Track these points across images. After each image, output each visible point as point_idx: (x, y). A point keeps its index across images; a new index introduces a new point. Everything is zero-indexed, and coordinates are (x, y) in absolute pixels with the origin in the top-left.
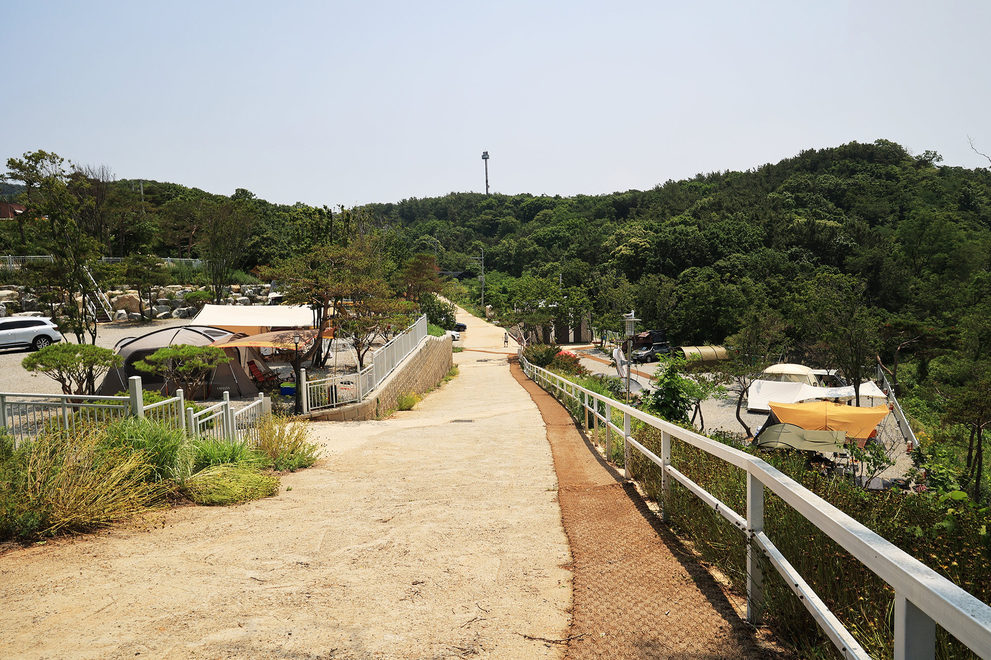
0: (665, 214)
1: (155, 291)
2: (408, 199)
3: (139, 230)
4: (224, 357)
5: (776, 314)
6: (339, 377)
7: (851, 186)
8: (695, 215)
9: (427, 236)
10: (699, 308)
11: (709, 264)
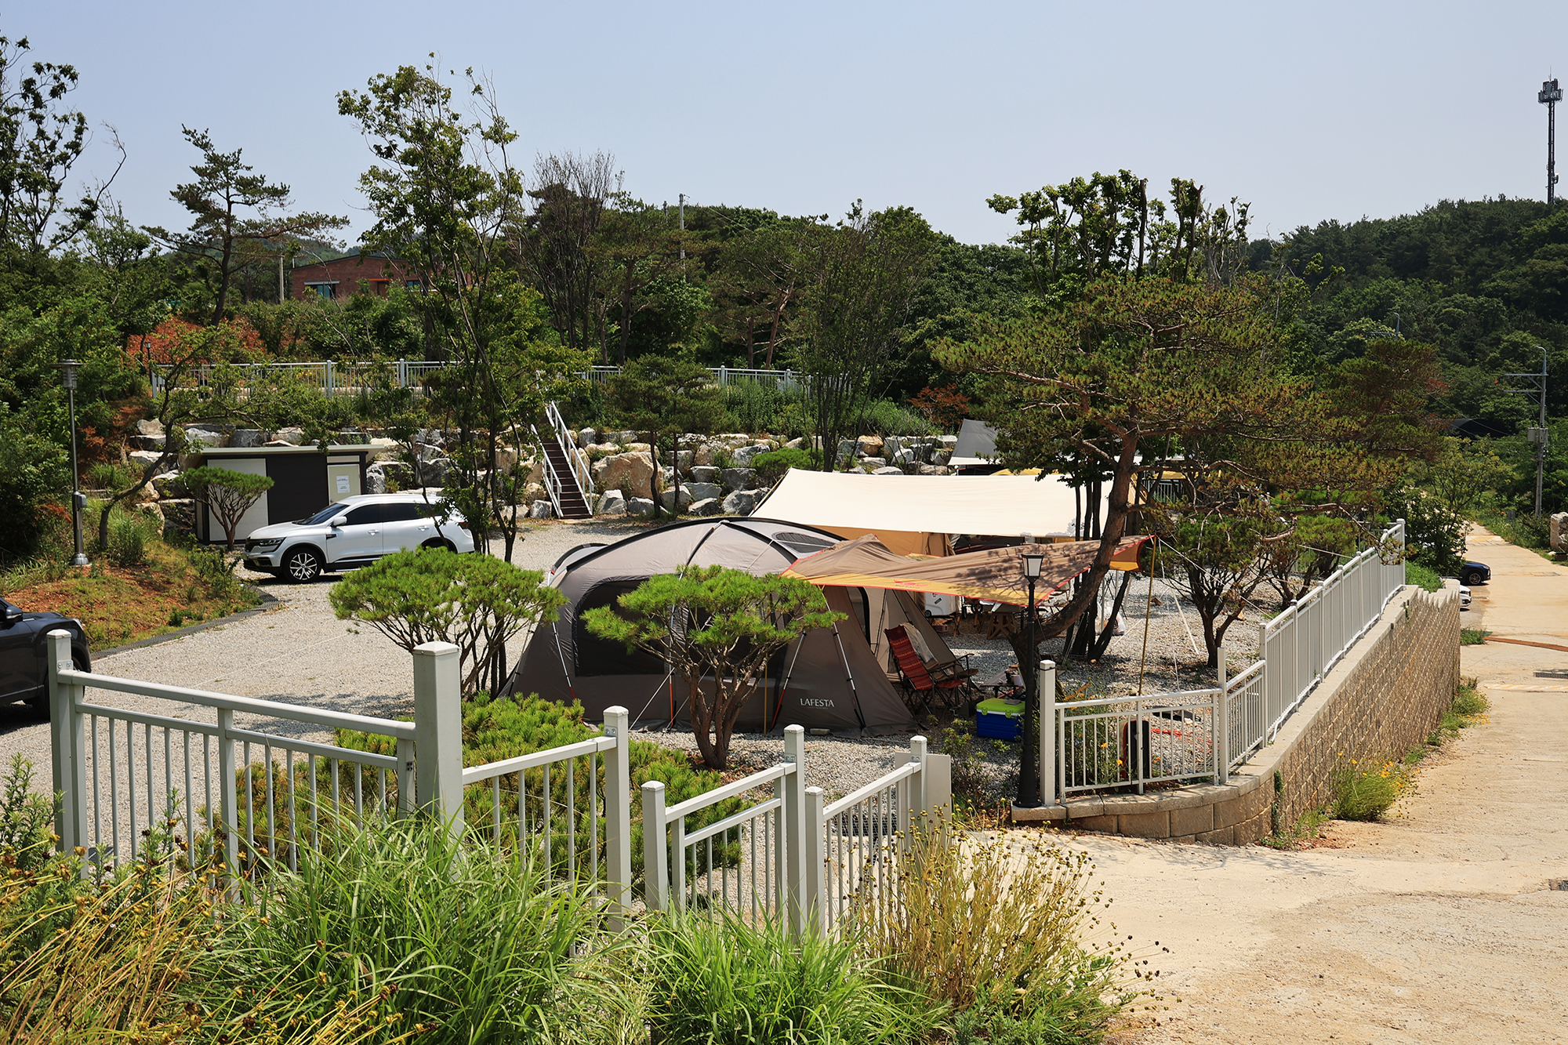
1: (689, 446)
2: (1313, 226)
3: (668, 307)
4: (820, 611)
6: (1153, 694)
9: (1367, 323)
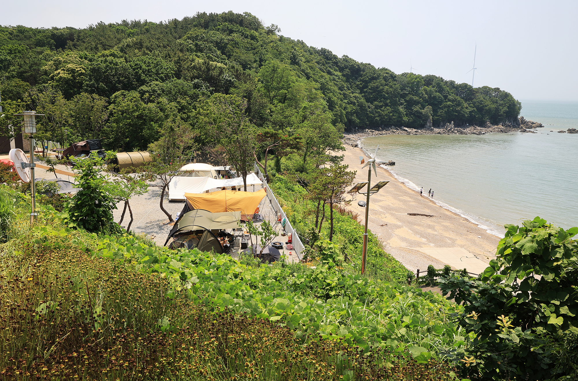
0: (98, 48)
5: (186, 125)
7: (230, 41)
8: (122, 50)
10: (127, 122)
11: (135, 89)
